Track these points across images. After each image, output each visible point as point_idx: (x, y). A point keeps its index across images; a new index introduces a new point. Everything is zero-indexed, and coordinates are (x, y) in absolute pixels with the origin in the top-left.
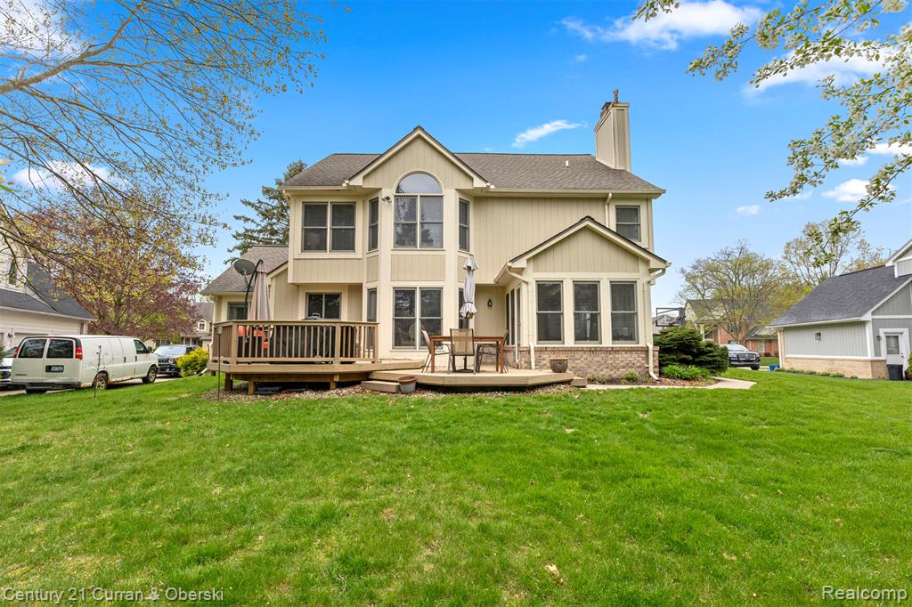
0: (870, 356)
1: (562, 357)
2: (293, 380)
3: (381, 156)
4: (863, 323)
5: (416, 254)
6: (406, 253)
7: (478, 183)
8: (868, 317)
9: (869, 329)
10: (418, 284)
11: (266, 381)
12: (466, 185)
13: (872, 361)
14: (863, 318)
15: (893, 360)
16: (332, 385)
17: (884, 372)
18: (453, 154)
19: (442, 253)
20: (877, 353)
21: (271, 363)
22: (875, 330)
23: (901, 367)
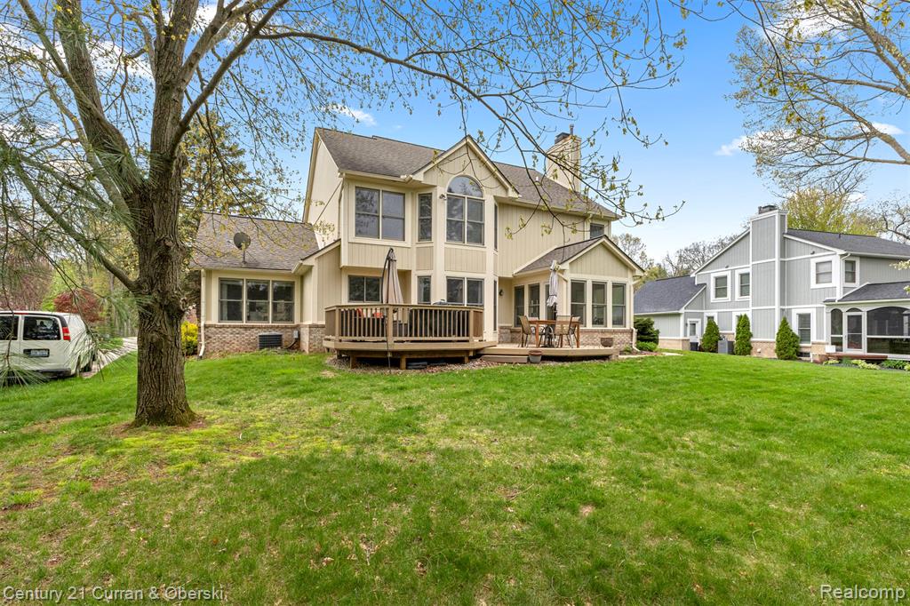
0: (682, 337)
1: (608, 336)
2: (437, 356)
3: (445, 152)
4: (679, 315)
5: (466, 249)
6: (457, 247)
7: (512, 194)
8: (682, 311)
9: (682, 318)
10: (466, 275)
11: (416, 357)
12: (501, 193)
13: (683, 340)
14: (680, 312)
15: (693, 339)
16: (466, 359)
17: (688, 346)
18: (492, 162)
19: (483, 249)
20: (685, 335)
21: (412, 341)
22: (685, 320)
23: (697, 344)
